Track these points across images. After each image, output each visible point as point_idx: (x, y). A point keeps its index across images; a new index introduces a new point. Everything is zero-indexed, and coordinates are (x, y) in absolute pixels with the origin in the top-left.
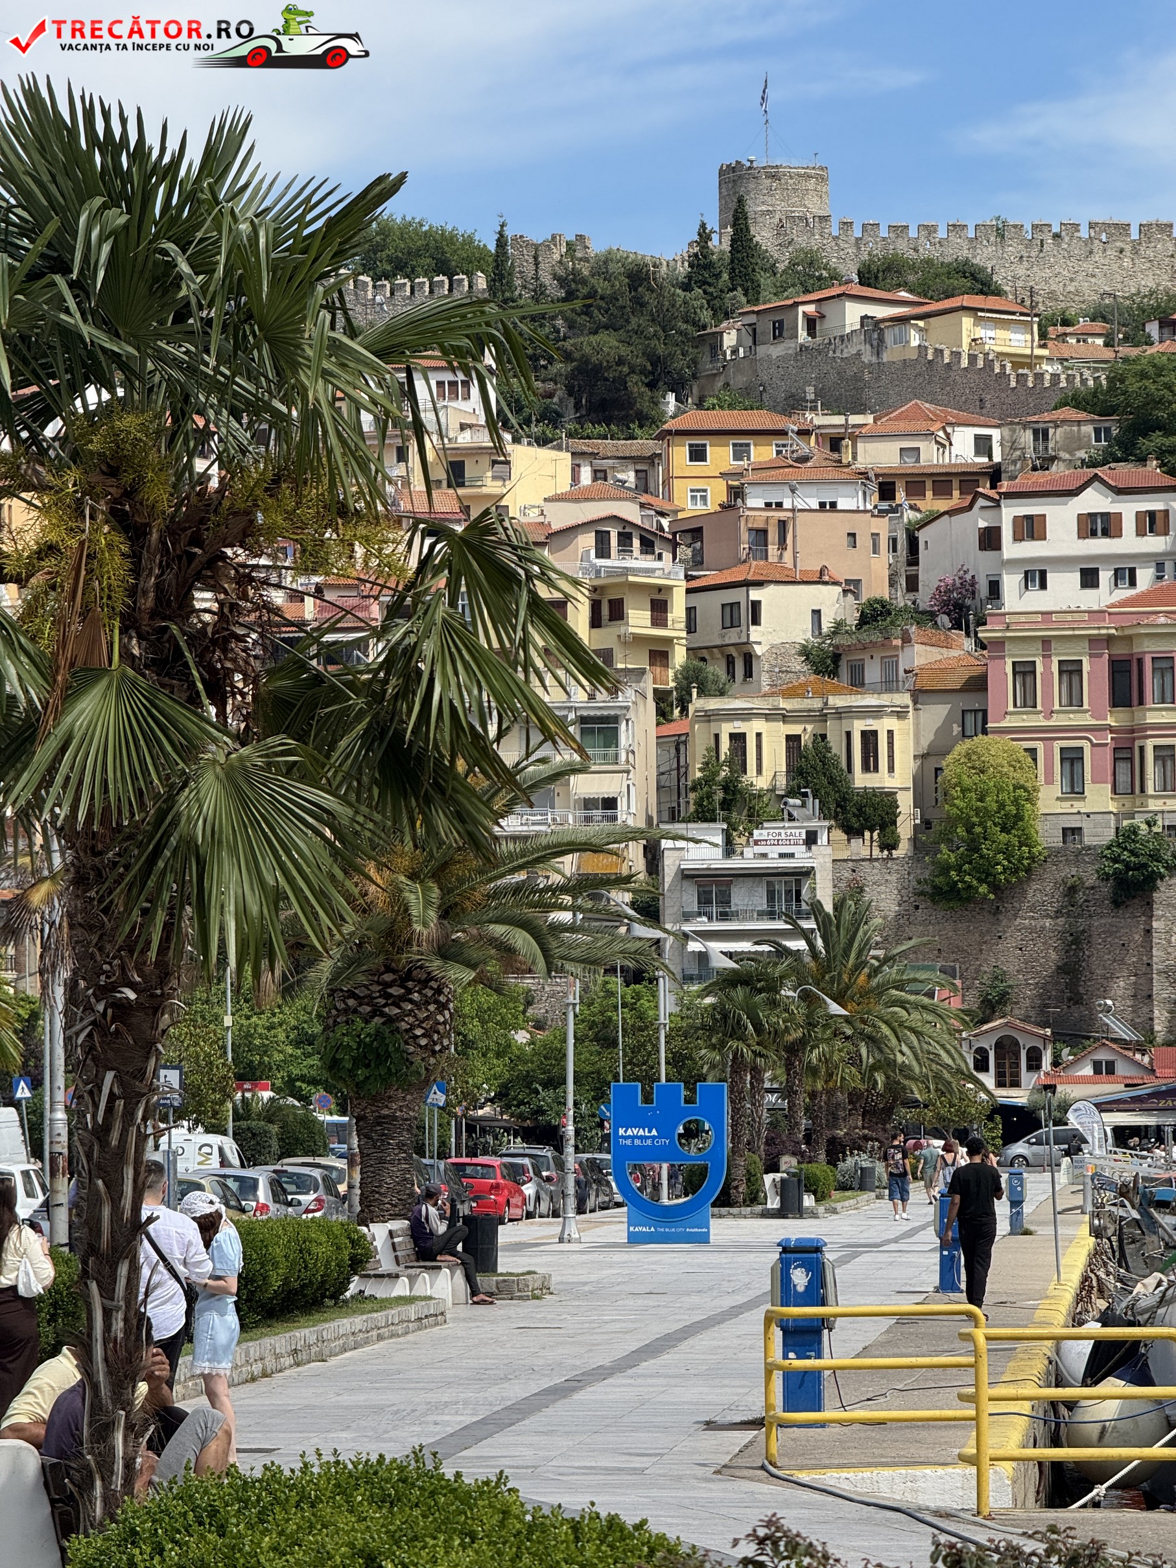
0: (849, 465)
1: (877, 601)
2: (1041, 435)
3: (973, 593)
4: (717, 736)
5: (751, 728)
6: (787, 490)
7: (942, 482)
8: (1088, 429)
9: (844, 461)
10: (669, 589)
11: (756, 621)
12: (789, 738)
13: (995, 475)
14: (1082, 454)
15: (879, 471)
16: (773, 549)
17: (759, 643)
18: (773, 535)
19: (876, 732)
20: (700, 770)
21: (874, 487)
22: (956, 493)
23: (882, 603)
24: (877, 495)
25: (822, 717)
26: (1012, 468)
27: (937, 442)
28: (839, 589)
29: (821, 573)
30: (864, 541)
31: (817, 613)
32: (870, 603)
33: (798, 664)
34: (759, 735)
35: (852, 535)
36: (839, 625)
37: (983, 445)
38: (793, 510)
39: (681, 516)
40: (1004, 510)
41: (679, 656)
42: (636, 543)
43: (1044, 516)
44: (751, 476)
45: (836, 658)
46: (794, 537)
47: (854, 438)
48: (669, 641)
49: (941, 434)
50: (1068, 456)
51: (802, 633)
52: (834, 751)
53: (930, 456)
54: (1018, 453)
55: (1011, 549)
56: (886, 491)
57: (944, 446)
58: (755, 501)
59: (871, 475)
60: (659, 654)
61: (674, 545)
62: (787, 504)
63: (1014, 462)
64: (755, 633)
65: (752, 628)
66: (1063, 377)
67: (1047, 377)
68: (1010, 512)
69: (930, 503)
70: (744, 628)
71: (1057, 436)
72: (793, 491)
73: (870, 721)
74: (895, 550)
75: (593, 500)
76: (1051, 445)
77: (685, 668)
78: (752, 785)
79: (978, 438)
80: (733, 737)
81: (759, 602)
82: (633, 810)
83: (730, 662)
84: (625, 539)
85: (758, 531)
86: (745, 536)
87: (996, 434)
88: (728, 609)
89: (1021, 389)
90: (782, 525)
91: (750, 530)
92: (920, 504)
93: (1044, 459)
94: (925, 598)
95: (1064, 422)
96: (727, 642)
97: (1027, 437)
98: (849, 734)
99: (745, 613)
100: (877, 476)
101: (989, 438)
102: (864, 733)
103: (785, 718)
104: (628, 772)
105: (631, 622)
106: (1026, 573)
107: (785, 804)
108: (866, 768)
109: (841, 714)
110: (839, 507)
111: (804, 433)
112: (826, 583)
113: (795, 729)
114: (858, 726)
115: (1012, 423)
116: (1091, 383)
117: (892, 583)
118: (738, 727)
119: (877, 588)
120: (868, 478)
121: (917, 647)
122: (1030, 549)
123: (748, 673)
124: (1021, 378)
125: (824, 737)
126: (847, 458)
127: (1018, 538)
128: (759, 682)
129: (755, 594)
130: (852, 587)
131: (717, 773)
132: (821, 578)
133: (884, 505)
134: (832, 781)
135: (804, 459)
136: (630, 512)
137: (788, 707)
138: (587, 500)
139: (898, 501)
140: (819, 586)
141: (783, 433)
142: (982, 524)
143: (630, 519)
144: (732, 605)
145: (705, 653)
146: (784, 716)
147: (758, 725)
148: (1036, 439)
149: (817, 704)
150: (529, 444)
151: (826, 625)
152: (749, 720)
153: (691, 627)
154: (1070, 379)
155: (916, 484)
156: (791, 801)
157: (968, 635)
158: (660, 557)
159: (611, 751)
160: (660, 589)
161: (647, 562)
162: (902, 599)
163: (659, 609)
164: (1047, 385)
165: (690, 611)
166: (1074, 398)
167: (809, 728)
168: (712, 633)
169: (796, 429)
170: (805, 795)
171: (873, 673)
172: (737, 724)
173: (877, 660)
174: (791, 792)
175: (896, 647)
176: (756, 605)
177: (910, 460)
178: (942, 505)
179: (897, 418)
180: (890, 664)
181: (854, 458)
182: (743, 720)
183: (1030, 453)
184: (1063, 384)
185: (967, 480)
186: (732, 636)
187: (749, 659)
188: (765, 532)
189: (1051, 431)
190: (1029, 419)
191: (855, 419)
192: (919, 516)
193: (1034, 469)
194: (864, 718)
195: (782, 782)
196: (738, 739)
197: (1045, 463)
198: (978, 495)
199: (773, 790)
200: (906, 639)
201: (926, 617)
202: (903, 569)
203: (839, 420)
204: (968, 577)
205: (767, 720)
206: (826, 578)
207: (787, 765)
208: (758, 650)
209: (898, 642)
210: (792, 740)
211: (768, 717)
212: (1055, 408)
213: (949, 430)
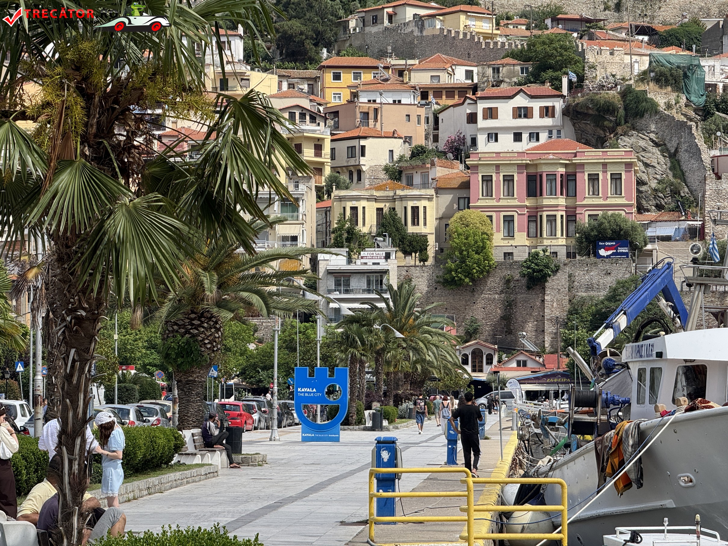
0: (407, 83)
1: (419, 146)
2: (496, 70)
3: (464, 143)
4: (344, 208)
5: (360, 204)
6: (378, 94)
7: (450, 92)
8: (518, 68)
9: (405, 81)
10: (323, 139)
11: (363, 155)
12: (378, 209)
13: (475, 88)
14: (515, 80)
15: (421, 86)
16: (371, 122)
17: (364, 165)
18: (372, 115)
19: (418, 207)
20: (336, 223)
21: (419, 93)
22: (456, 97)
23: (422, 147)
24: (420, 97)
25: (394, 200)
26: (482, 85)
27: (448, 73)
28: (402, 141)
29: (394, 133)
30: (414, 118)
31: (391, 151)
32: (416, 147)
33: (383, 175)
34: (364, 208)
35: (408, 116)
36: (401, 158)
37: (469, 75)
38: (381, 104)
39: (329, 105)
40: (479, 105)
41: (327, 171)
42: (308, 118)
43: (497, 108)
44: (362, 88)
45: (400, 172)
46: (381, 116)
47: (410, 71)
48: (323, 164)
49: (450, 69)
50: (508, 80)
51: (384, 160)
52: (399, 215)
53: (445, 80)
54: (486, 79)
55: (482, 123)
56: (424, 95)
57: (451, 75)
58: (363, 99)
59: (417, 88)
60: (319, 170)
61: (326, 119)
62: (378, 101)
63: (484, 83)
64: (363, 160)
65: (361, 158)
66: (507, 44)
67: (499, 43)
68: (481, 106)
69: (445, 101)
70: (357, 158)
71: (504, 71)
72: (381, 95)
73: (415, 202)
74: (428, 123)
75: (288, 97)
76: (501, 75)
77: (330, 176)
78: (360, 231)
79: (467, 71)
80: (352, 208)
81: (365, 146)
82: (305, 242)
83: (351, 173)
84: (303, 116)
85: (364, 113)
86: (358, 115)
87: (475, 70)
88: (350, 149)
89: (487, 50)
90: (376, 110)
91: (361, 112)
92: (439, 101)
93: (497, 82)
94: (442, 145)
95: (507, 64)
96: (349, 164)
97: (490, 71)
98: (405, 208)
99: (358, 151)
100: (420, 88)
101: (472, 72)
102: (412, 207)
103: (376, 200)
104: (303, 224)
105: (305, 154)
106: (489, 134)
107: (376, 240)
108: (413, 224)
109: (402, 198)
110: (402, 102)
111: (386, 68)
112: (396, 138)
113: (381, 205)
114: (410, 204)
115: (483, 65)
116: (519, 47)
117: (426, 138)
118: (354, 204)
119: (419, 140)
120: (416, 89)
121: (438, 168)
122: (491, 123)
123: (359, 179)
124: (488, 44)
125: (394, 209)
126: (406, 80)
127: (485, 118)
128: (364, 183)
129: (363, 142)
130: (407, 140)
131: (344, 225)
132: (393, 135)
133: (423, 102)
134: (397, 230)
135: (386, 80)
136: (305, 103)
137: (378, 195)
138: (285, 97)
139: (429, 100)
140: (393, 139)
141: (376, 68)
142: (469, 111)
143: (305, 107)
144: (352, 147)
145: (339, 170)
146: (376, 199)
147: (364, 203)
148: (494, 72)
149: (391, 194)
150: (258, 71)
151: (396, 158)
152: (359, 201)
153: (333, 157)
154: (510, 45)
155: (438, 92)
156: (378, 239)
157: (461, 162)
158: (319, 124)
159: (295, 214)
160: (319, 139)
161: (313, 127)
162: (431, 146)
163: (318, 148)
164: (499, 47)
165: (333, 150)
166: (512, 53)
167: (387, 205)
168: (342, 160)
169: (382, 66)
170: (385, 236)
171: (417, 179)
172: (354, 202)
173: (419, 173)
174: (379, 235)
175: (428, 168)
176: (363, 147)
177: (435, 82)
178: (450, 102)
179: (430, 62)
180: (425, 176)
181: (410, 80)
182: (356, 201)
183: (491, 79)
184: (507, 47)
185: (462, 91)
186: (352, 162)
187: (360, 172)
188: (368, 113)
189: (501, 69)
190: (491, 63)
191: (410, 62)
192: (439, 107)
193: (493, 86)
194: (413, 200)
195: (374, 229)
196: (354, 209)
197: (498, 83)
198: (466, 98)
199: (370, 233)
200: (433, 164)
201: (442, 154)
202: (431, 132)
203: (403, 62)
204: (462, 136)
205: (368, 201)
206: (396, 135)
207: (377, 222)
208: (364, 168)
209: (429, 166)
210: (380, 210)
211: (368, 199)
212: (503, 58)
213: (454, 67)
